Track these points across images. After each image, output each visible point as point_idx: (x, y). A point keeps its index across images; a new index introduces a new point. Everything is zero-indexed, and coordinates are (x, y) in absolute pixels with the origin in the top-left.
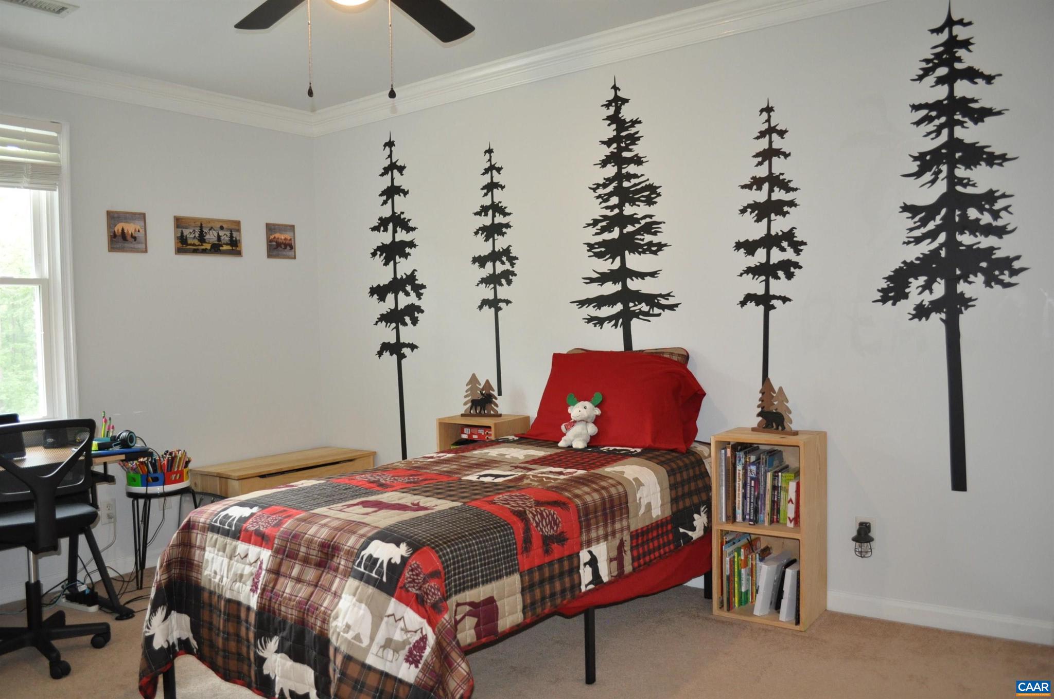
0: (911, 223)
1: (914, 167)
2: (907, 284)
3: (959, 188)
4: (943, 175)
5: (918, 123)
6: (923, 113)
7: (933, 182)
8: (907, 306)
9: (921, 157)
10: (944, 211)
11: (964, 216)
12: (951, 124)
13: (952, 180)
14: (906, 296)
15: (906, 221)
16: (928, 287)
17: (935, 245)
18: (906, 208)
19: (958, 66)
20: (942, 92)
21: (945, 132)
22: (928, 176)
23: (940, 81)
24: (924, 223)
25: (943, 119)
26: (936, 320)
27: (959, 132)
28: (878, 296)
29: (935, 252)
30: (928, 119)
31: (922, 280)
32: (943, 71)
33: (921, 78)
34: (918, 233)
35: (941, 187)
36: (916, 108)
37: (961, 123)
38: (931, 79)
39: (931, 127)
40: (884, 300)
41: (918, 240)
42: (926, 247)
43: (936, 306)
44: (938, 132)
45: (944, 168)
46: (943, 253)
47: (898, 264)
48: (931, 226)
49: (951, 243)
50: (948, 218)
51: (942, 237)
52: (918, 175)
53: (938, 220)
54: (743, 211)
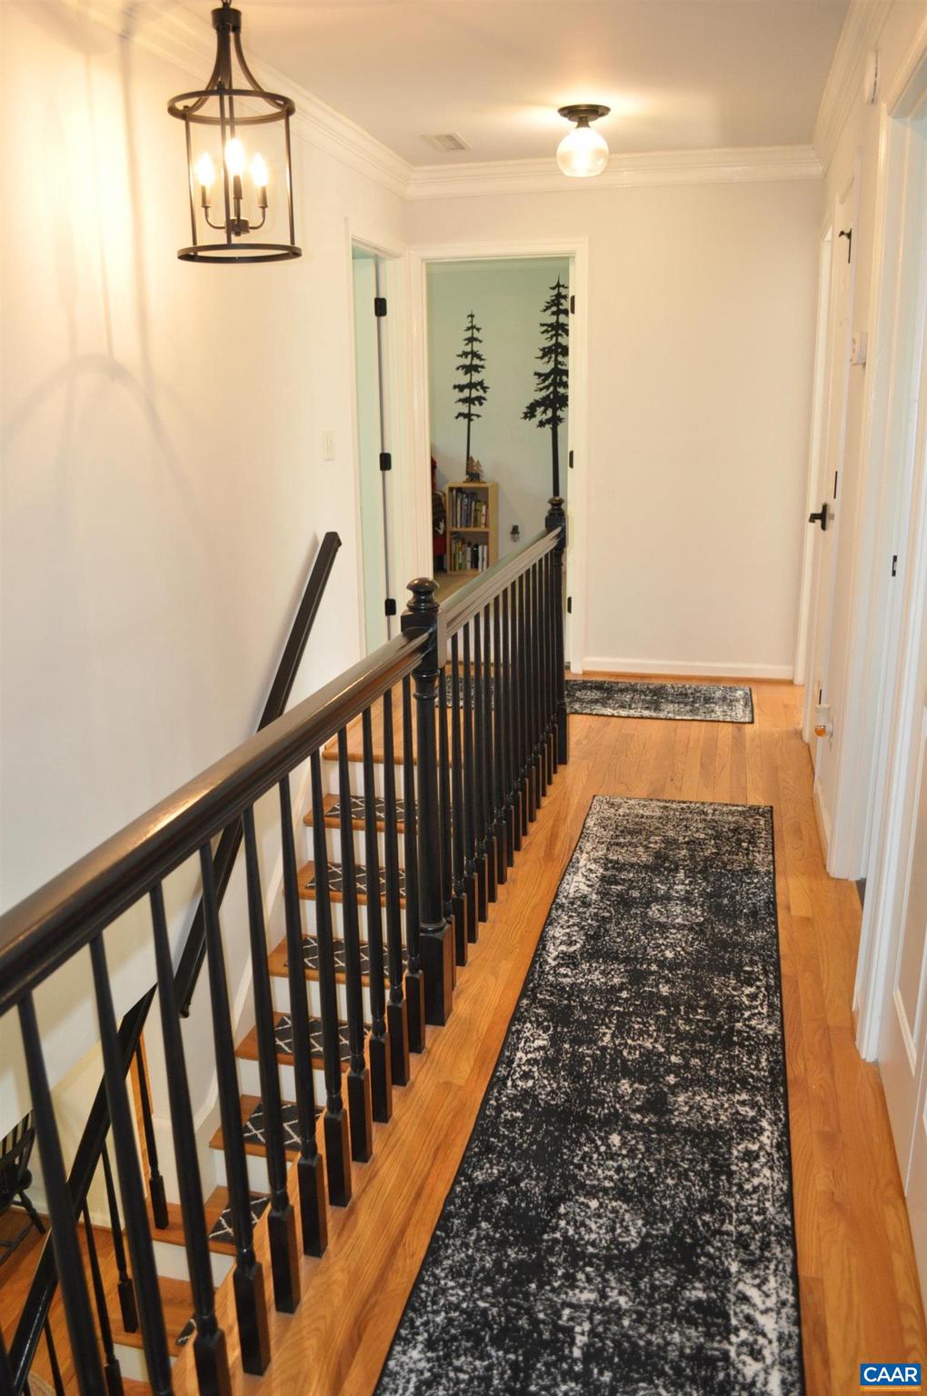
0: (538, 381)
1: (540, 354)
2: (535, 411)
3: (559, 366)
4: (553, 359)
5: (543, 333)
6: (545, 328)
7: (549, 362)
8: (535, 421)
9: (543, 349)
10: (552, 377)
11: (561, 379)
12: (557, 335)
13: (557, 362)
14: (535, 416)
15: (536, 380)
16: (544, 412)
17: (548, 393)
18: (536, 374)
19: (561, 307)
20: (553, 319)
21: (554, 338)
22: (546, 359)
23: (553, 313)
24: (544, 381)
25: (554, 332)
26: (548, 427)
27: (560, 339)
28: (523, 415)
29: (548, 396)
30: (546, 331)
31: (542, 408)
32: (554, 309)
33: (545, 310)
34: (541, 386)
35: (552, 365)
36: (542, 325)
37: (561, 335)
38: (549, 312)
39: (549, 335)
40: (525, 417)
41: (541, 390)
42: (544, 393)
43: (548, 421)
44: (551, 338)
45: (553, 356)
46: (552, 396)
47: (532, 401)
48: (547, 383)
49: (555, 392)
50: (554, 379)
51: (551, 389)
52: (542, 358)
53: (550, 381)
54: (458, 369)
